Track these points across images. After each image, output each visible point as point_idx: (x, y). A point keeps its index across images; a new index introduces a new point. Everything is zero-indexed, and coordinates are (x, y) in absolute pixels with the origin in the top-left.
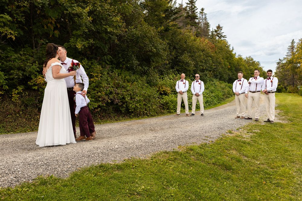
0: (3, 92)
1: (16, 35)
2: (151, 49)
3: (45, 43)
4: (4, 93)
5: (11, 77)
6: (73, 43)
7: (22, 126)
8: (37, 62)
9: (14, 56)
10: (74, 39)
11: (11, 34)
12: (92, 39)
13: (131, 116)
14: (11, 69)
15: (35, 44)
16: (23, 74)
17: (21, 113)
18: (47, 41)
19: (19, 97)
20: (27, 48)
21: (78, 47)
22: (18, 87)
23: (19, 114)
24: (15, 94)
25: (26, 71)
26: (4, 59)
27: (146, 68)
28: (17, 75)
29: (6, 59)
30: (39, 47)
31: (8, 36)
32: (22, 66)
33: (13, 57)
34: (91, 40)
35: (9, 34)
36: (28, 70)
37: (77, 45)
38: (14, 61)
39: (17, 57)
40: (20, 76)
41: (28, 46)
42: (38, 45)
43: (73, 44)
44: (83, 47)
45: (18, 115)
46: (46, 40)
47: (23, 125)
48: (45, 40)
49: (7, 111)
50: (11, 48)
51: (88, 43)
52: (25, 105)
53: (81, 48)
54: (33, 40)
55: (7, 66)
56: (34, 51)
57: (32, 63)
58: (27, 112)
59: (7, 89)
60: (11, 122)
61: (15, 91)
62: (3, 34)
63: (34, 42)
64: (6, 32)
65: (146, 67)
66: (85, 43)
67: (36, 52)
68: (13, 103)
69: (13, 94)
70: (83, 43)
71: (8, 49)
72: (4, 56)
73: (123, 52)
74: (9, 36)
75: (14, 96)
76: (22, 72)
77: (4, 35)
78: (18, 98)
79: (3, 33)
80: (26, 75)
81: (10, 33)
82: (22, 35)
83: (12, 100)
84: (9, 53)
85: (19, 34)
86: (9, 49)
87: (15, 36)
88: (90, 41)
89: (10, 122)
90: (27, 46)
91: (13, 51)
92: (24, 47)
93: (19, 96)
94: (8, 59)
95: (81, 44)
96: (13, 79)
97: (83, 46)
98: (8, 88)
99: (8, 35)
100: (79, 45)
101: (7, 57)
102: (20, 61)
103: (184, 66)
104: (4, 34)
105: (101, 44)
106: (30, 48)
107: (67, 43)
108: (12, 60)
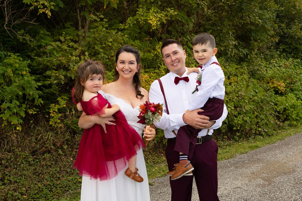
0: (35, 111)
1: (53, 8)
2: (255, 20)
3: (99, 20)
4: (37, 111)
5: (47, 83)
6: (143, 16)
7: (67, 172)
8: (87, 53)
9: (50, 45)
10: (144, 10)
11: (45, 6)
12: (173, 8)
13: (236, 137)
14: (47, 68)
15: (81, 21)
16: (65, 76)
17: (65, 147)
18: (102, 16)
19: (61, 117)
20: (69, 28)
21: (151, 23)
22: (59, 99)
23: (62, 148)
24: (54, 112)
25: (70, 70)
26: (35, 49)
27: (245, 51)
28: (57, 78)
29: (38, 50)
30: (87, 25)
31: (39, 10)
32: (64, 61)
33: (49, 47)
34: (171, 9)
35: (42, 7)
36: (73, 68)
37: (150, 19)
38: (51, 54)
39: (56, 47)
40: (61, 79)
41: (70, 25)
42: (86, 22)
43: (143, 18)
44: (159, 23)
45: (60, 151)
46: (100, 15)
47: (69, 170)
48: (98, 14)
49: (43, 146)
50: (45, 31)
51: (167, 15)
52: (70, 132)
53: (157, 25)
54: (79, 16)
55: (39, 64)
56: (80, 34)
57: (79, 56)
58: (75, 144)
59: (41, 104)
60: (50, 166)
61: (54, 108)
62: (31, 8)
63: (79, 18)
64: (36, 4)
65: (244, 49)
66: (162, 16)
67: (84, 35)
68: (52, 129)
69: (50, 113)
70: (159, 16)
71: (41, 32)
72: (35, 46)
73: (213, 28)
74: (41, 11)
75: (53, 115)
76: (64, 73)
77: (33, 10)
78: (59, 119)
79: (31, 5)
80: (70, 77)
81: (43, 5)
82: (62, 7)
83: (50, 123)
84: (43, 41)
85: (57, 5)
86: (42, 34)
87: (51, 11)
88: (168, 11)
89: (48, 167)
90: (68, 24)
91: (49, 35)
92: (64, 28)
93: (60, 115)
94: (41, 49)
95: (157, 17)
96: (50, 86)
97: (160, 20)
98: (42, 102)
99: (40, 8)
100: (154, 19)
101: (40, 47)
102: (60, 54)
103: (294, 44)
104: (33, 7)
105: (182, 17)
106: (74, 28)
107: (131, 18)
108: (48, 52)
